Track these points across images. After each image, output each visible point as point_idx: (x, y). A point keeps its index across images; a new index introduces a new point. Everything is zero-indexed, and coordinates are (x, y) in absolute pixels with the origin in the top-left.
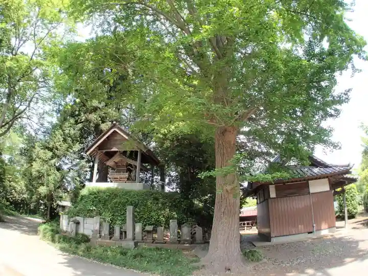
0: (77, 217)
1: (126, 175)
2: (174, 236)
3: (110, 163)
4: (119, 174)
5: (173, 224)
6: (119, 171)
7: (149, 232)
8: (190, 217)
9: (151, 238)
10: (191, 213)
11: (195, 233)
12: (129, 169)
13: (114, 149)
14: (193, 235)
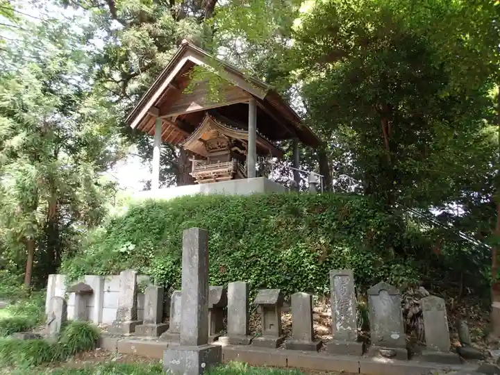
0: (87, 277)
1: (230, 166)
2: (345, 325)
3: (192, 144)
4: (214, 165)
5: (341, 282)
6: (213, 160)
7: (267, 308)
8: (396, 262)
9: (275, 329)
10: (399, 250)
11: (419, 315)
12: (237, 153)
13: (194, 107)
14: (411, 323)
